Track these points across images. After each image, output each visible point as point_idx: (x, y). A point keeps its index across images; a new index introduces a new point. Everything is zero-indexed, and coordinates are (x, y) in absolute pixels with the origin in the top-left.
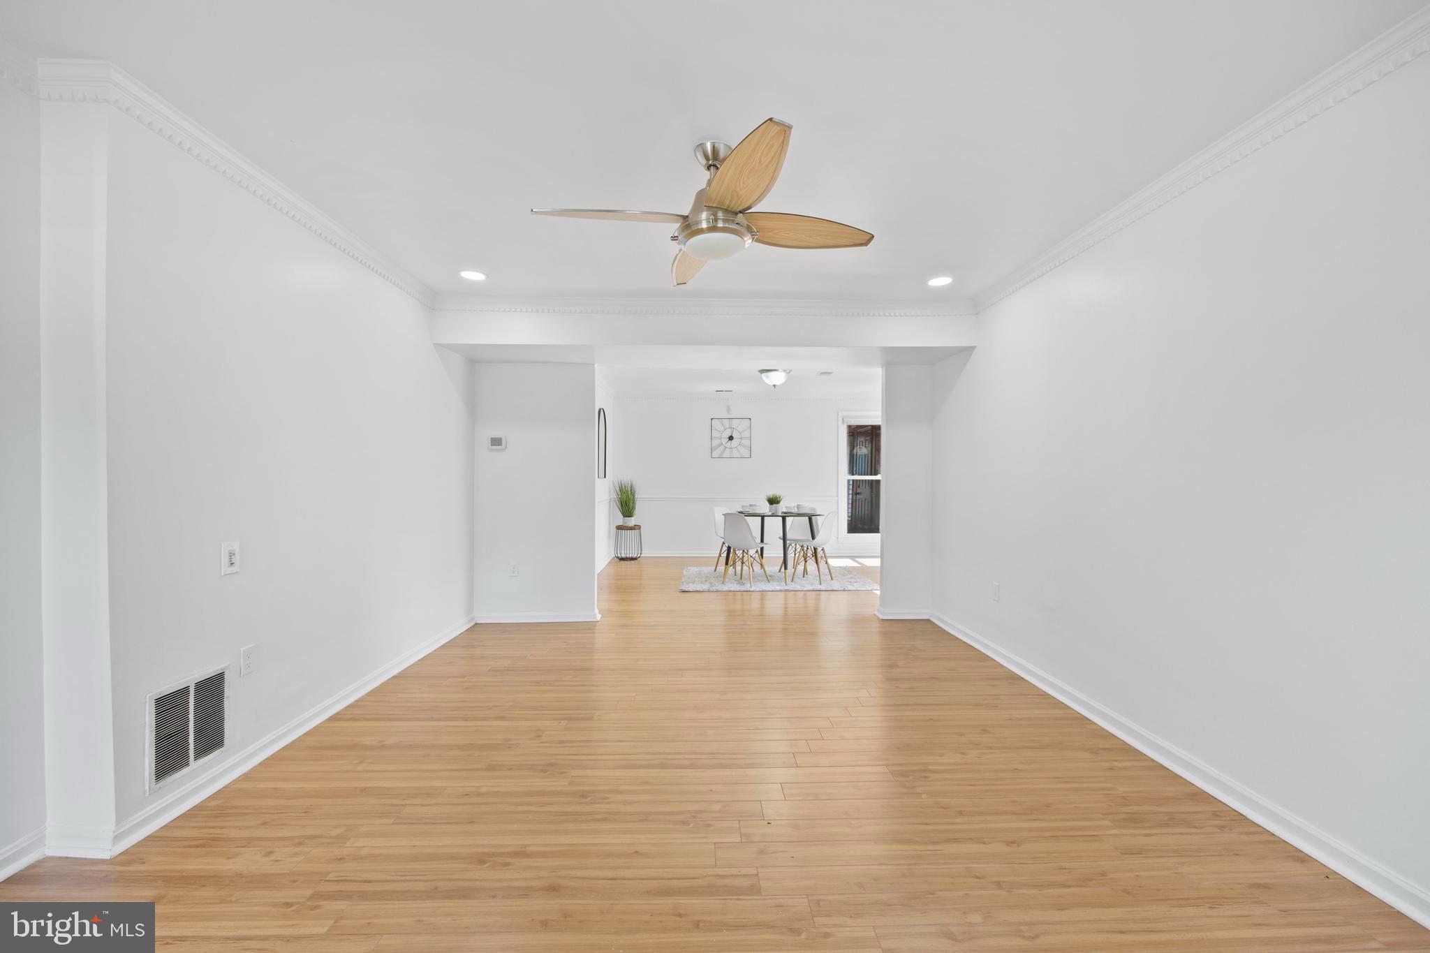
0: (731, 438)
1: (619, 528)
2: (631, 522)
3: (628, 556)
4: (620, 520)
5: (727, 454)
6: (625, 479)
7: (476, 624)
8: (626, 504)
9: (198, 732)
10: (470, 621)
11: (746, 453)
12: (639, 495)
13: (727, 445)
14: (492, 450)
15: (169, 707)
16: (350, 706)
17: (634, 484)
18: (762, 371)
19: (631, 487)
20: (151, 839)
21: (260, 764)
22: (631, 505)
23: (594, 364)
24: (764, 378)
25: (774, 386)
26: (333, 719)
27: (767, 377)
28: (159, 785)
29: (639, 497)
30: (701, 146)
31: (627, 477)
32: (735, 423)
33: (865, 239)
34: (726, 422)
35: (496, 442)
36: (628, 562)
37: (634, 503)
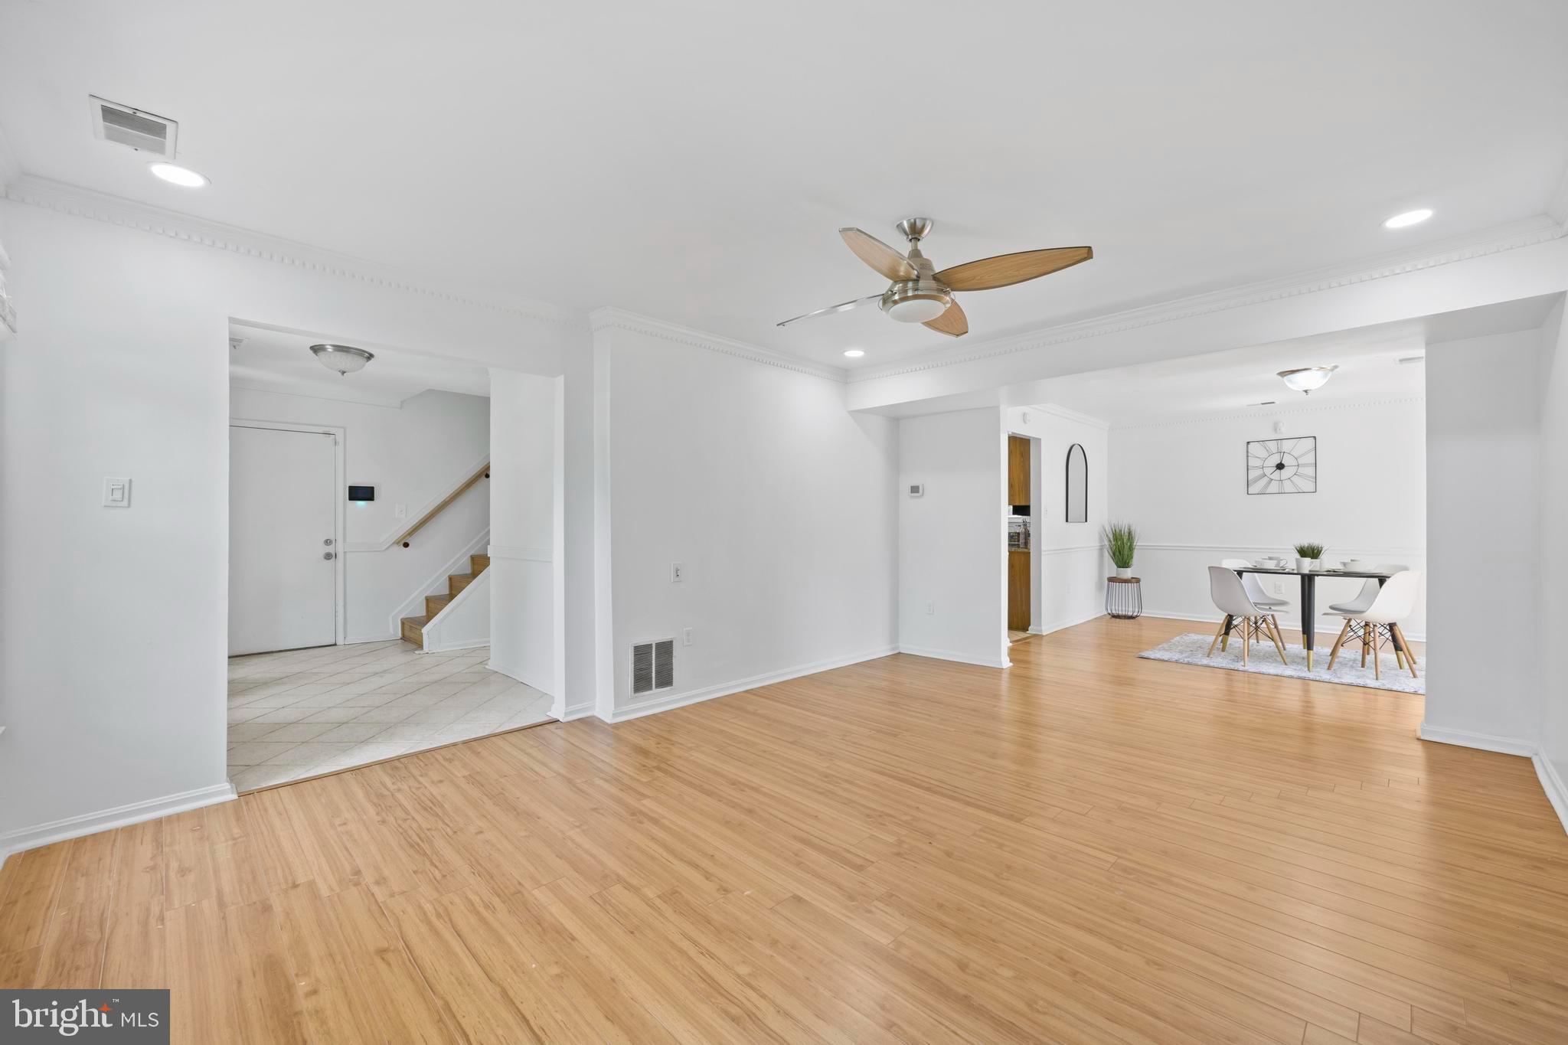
0: (1280, 466)
1: (1111, 580)
2: (1128, 573)
3: (1120, 613)
4: (1111, 569)
5: (1274, 487)
6: (1120, 523)
7: (900, 653)
8: (1121, 549)
9: (657, 672)
10: (893, 649)
11: (1310, 487)
12: (1138, 543)
13: (1272, 477)
14: (912, 497)
15: (641, 653)
16: (763, 687)
17: (1133, 529)
18: (1283, 374)
19: (1130, 533)
20: (629, 722)
21: (694, 704)
22: (1126, 552)
23: (998, 407)
24: (1287, 384)
25: (1306, 391)
26: (747, 692)
27: (1290, 381)
28: (636, 695)
29: (1138, 544)
30: (900, 226)
31: (1124, 522)
32: (1286, 446)
33: (1087, 253)
34: (1273, 446)
35: (915, 489)
36: (1127, 621)
37: (1131, 549)
